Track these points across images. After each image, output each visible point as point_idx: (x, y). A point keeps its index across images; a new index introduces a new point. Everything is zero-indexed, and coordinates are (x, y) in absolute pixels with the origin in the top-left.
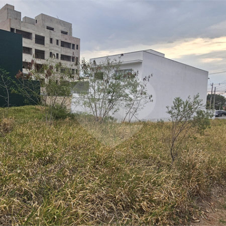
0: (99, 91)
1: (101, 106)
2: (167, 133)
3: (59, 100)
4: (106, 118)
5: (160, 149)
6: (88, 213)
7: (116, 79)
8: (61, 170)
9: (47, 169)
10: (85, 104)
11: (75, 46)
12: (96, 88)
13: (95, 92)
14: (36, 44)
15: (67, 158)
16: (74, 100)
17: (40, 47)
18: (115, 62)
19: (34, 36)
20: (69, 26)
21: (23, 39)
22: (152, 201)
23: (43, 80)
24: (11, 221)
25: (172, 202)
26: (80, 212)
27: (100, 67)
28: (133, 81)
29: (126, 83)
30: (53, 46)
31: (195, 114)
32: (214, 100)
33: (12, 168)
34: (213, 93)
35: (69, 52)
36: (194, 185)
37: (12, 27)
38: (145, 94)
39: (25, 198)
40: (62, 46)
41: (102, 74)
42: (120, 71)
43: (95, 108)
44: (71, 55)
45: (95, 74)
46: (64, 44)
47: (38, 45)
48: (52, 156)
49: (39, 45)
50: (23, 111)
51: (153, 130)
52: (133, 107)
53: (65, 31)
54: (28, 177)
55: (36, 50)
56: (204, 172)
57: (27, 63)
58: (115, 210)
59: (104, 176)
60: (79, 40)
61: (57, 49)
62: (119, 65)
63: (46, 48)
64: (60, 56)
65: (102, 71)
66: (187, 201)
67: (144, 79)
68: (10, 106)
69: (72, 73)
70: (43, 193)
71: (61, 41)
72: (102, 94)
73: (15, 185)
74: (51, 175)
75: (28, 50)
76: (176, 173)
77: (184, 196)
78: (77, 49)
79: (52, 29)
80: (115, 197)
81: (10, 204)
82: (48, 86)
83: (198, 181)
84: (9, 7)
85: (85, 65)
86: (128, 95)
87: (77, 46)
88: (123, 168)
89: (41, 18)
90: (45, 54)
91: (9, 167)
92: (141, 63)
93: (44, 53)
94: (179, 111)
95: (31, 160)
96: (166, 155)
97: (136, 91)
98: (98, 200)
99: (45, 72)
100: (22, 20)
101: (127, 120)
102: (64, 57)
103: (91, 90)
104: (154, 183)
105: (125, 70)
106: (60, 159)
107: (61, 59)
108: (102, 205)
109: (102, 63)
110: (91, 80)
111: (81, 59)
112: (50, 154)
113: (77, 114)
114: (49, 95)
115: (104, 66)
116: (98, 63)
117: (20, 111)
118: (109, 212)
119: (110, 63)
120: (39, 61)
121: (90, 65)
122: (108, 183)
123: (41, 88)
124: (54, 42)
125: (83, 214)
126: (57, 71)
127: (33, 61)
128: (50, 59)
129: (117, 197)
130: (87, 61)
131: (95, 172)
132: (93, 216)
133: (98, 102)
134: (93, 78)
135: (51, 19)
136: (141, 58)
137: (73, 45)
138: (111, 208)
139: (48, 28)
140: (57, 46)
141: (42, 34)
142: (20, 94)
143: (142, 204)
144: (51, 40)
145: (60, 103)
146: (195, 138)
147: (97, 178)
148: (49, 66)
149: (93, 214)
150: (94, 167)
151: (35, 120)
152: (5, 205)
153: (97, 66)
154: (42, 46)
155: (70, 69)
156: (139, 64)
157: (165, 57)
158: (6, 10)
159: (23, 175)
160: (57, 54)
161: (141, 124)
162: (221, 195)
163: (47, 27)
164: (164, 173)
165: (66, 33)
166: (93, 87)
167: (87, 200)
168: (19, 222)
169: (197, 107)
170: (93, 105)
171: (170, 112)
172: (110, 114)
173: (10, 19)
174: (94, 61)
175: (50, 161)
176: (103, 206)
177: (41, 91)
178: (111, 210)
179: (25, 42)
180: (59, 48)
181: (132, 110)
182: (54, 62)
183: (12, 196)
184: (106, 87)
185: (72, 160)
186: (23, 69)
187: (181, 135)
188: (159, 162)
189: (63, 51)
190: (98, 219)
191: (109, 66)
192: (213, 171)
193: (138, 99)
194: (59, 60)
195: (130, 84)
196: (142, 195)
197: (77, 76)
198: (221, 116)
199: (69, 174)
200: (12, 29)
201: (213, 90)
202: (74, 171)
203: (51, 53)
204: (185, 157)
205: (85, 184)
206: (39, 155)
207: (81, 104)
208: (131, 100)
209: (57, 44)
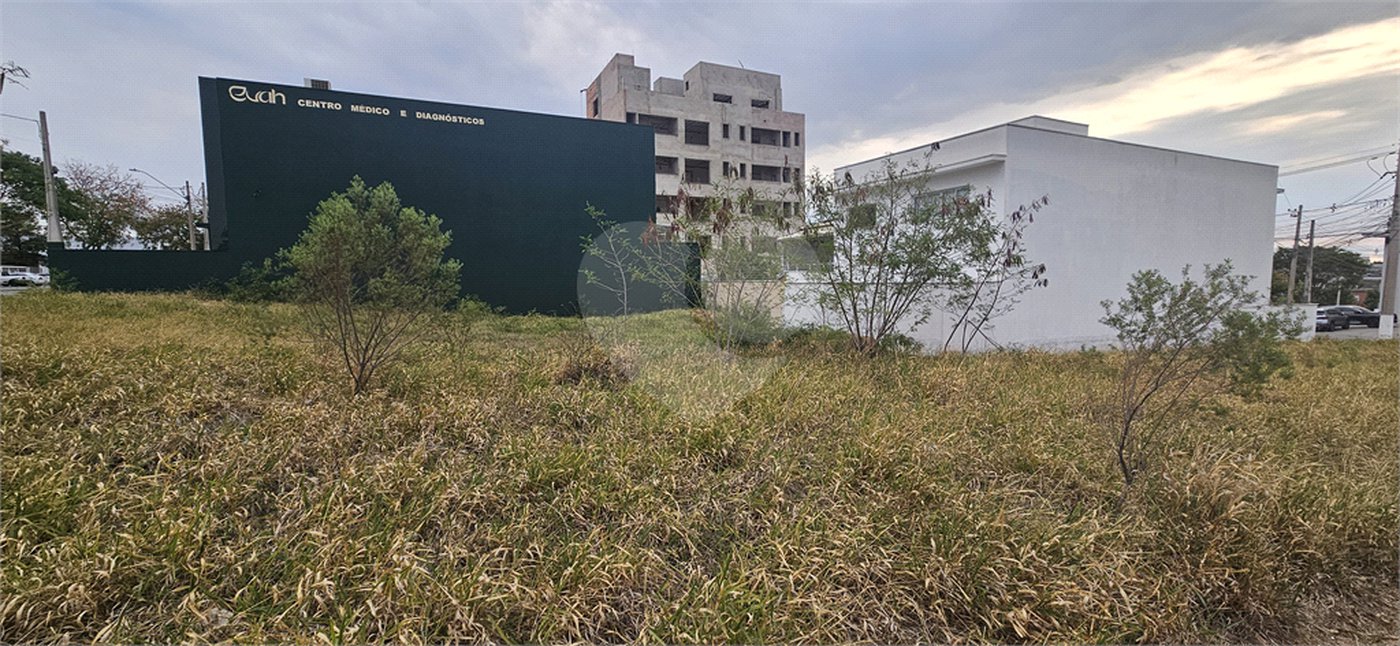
0: (861, 260)
1: (870, 305)
2: (1106, 390)
3: (751, 292)
4: (888, 341)
5: (1076, 440)
6: (842, 618)
7: (914, 222)
8: (762, 487)
9: (725, 482)
10: (822, 300)
11: (790, 138)
12: (855, 252)
13: (851, 266)
14: (687, 146)
15: (778, 454)
16: (792, 291)
17: (697, 153)
18: (911, 169)
19: (681, 126)
20: (773, 82)
21: (658, 138)
22: (1050, 610)
23: (707, 239)
24: (642, 607)
25: (1129, 625)
26: (819, 610)
27: (863, 191)
28: (972, 224)
29: (951, 231)
30: (733, 146)
31: (1217, 325)
32: (1309, 270)
33: (640, 472)
34: (1302, 243)
35: (773, 156)
36: (1217, 578)
37: (630, 111)
38: (1018, 261)
39: (674, 552)
40: (753, 141)
41: (871, 209)
42: (931, 195)
43: (852, 312)
44: (780, 164)
45: (852, 211)
46: (761, 136)
47: (691, 147)
48: (736, 448)
49: (696, 147)
50: (660, 325)
51: (1050, 378)
52: (977, 302)
53: (764, 98)
54: (677, 499)
55: (687, 160)
56: (1263, 534)
57: (665, 198)
58: (924, 622)
59: (886, 514)
60: (800, 118)
61: (742, 151)
62: (927, 177)
63: (713, 153)
64: (749, 170)
65: (870, 201)
66: (1190, 629)
67: (1016, 216)
68: (630, 313)
69: (783, 213)
70: (716, 545)
71: (753, 129)
72: (875, 270)
73: (649, 515)
74: (736, 499)
75: (668, 164)
76: (1139, 528)
77: (1176, 610)
78: (797, 144)
79: (728, 99)
80: (923, 583)
81: (639, 564)
82: (720, 257)
83: (1236, 563)
84: (622, 61)
85: (819, 189)
86: (957, 268)
87: (797, 135)
88: (944, 496)
89: (698, 75)
90: (711, 169)
91: (632, 469)
92: (1003, 161)
93: (708, 168)
94: (1151, 316)
95: (683, 455)
96: (1101, 466)
97: (988, 255)
98: (870, 585)
99: (713, 217)
100: (652, 89)
101: (956, 346)
102: (763, 173)
103: (840, 261)
104: (1055, 552)
105: (946, 192)
106: (758, 456)
107: (753, 178)
108: (880, 600)
109: (870, 179)
110: (839, 231)
111: (808, 171)
112: (731, 440)
113: (802, 331)
114: (722, 278)
115: (877, 187)
116: (858, 180)
117: (652, 324)
118: (903, 624)
119: (898, 174)
120: (696, 191)
121: (835, 187)
122: (898, 536)
123: (702, 263)
124: (734, 132)
125: (826, 616)
126: (743, 212)
127: (681, 192)
128: (724, 182)
129: (927, 581)
130: (827, 176)
131: (856, 501)
132: (854, 626)
133: (862, 295)
134: (843, 225)
135: (724, 72)
136: (1000, 149)
137: (786, 135)
138: (908, 612)
139: (718, 98)
140: (742, 143)
141: (701, 118)
142: (653, 281)
143: (1011, 615)
144: (726, 127)
145: (753, 302)
146: (1222, 412)
147: (864, 519)
148: (721, 202)
149: (856, 621)
150: (855, 485)
151: (691, 348)
152: (628, 564)
153: (855, 189)
154: (703, 148)
155: (779, 203)
156: (994, 166)
157: (1091, 133)
158: (616, 70)
159: (667, 493)
160: (743, 166)
161: (1003, 360)
162: (1346, 627)
163: (715, 95)
164: (1094, 525)
165: (765, 105)
166: (847, 254)
167: (836, 580)
168: (662, 611)
169: (1229, 303)
170: (847, 303)
171: (1114, 321)
172: (903, 327)
173: (625, 91)
174: (848, 175)
175: (732, 462)
176: (884, 602)
177: (703, 271)
178: (910, 620)
179: (660, 145)
180: (746, 147)
181: (971, 315)
182: (735, 189)
183: (643, 545)
184: (886, 248)
185: (790, 463)
186: (658, 215)
187: (1163, 398)
188: (1074, 486)
189: (759, 156)
190: (870, 640)
191: (894, 185)
192: (1307, 534)
193: (995, 278)
194: (748, 182)
195: (961, 235)
196: (1011, 588)
197: (799, 223)
198: (1345, 327)
199: (780, 499)
200: (630, 116)
201: (1305, 230)
202: (794, 491)
203: (726, 164)
204: (1177, 476)
205: (827, 532)
206: (704, 442)
207: (812, 302)
208: (968, 282)
209: (742, 137)
